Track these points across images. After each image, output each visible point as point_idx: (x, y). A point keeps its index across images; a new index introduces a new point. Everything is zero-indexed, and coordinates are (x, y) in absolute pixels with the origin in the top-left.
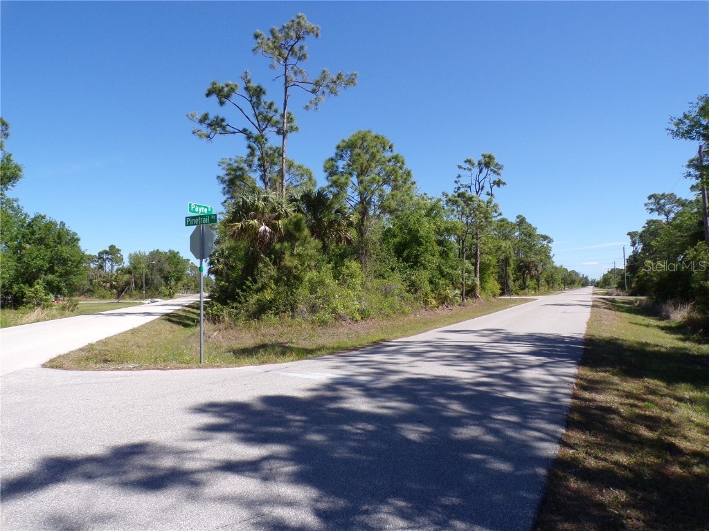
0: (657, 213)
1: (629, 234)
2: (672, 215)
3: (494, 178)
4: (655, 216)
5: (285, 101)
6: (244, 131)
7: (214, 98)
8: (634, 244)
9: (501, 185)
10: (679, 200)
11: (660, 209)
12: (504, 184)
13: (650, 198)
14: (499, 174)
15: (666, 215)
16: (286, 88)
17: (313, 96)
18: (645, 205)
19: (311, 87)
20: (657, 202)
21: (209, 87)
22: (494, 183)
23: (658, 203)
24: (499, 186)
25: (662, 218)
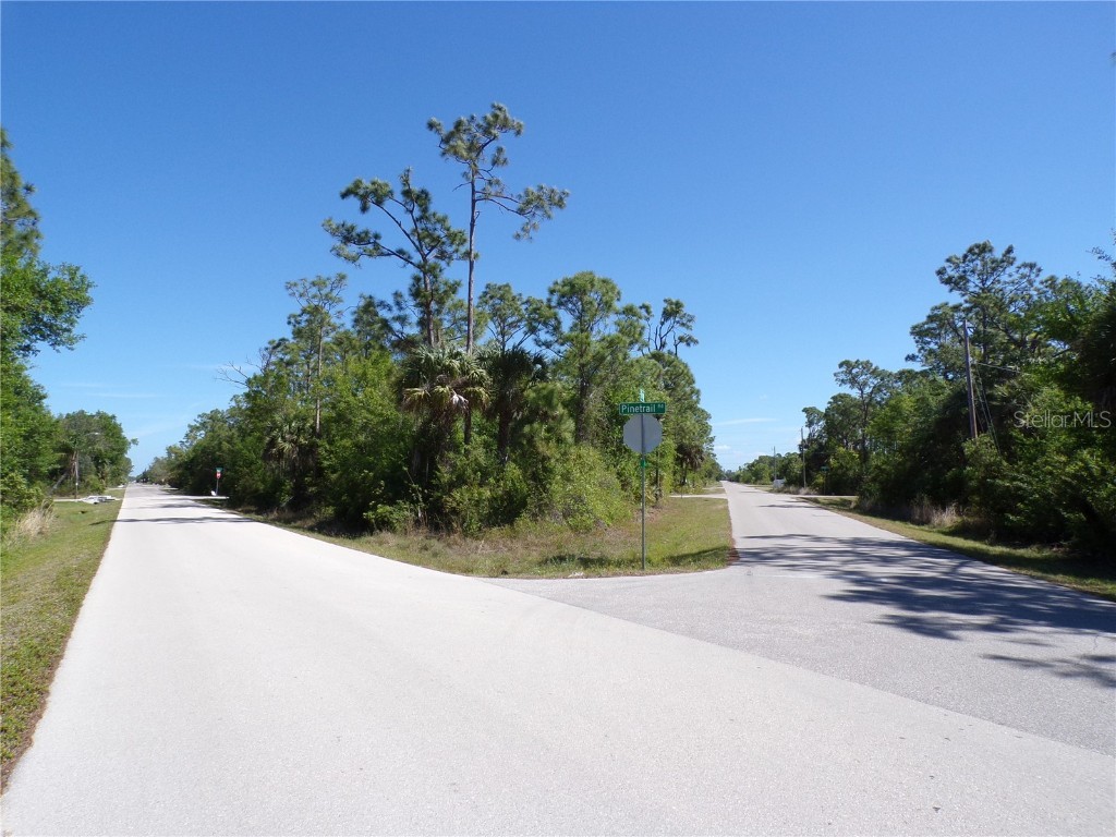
0: (849, 385)
1: (805, 410)
2: (867, 390)
3: (680, 331)
4: (846, 389)
5: (473, 220)
6: (400, 253)
7: (354, 202)
8: (810, 424)
9: (692, 344)
10: (876, 369)
11: (853, 381)
12: (696, 342)
13: (841, 365)
14: (688, 327)
15: (860, 389)
16: (474, 202)
17: (521, 220)
18: (835, 375)
19: (515, 206)
20: (851, 371)
21: (349, 184)
22: (681, 339)
23: (850, 373)
24: (688, 345)
25: (855, 393)
